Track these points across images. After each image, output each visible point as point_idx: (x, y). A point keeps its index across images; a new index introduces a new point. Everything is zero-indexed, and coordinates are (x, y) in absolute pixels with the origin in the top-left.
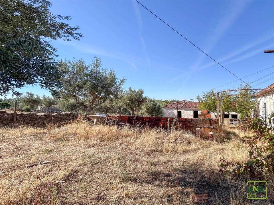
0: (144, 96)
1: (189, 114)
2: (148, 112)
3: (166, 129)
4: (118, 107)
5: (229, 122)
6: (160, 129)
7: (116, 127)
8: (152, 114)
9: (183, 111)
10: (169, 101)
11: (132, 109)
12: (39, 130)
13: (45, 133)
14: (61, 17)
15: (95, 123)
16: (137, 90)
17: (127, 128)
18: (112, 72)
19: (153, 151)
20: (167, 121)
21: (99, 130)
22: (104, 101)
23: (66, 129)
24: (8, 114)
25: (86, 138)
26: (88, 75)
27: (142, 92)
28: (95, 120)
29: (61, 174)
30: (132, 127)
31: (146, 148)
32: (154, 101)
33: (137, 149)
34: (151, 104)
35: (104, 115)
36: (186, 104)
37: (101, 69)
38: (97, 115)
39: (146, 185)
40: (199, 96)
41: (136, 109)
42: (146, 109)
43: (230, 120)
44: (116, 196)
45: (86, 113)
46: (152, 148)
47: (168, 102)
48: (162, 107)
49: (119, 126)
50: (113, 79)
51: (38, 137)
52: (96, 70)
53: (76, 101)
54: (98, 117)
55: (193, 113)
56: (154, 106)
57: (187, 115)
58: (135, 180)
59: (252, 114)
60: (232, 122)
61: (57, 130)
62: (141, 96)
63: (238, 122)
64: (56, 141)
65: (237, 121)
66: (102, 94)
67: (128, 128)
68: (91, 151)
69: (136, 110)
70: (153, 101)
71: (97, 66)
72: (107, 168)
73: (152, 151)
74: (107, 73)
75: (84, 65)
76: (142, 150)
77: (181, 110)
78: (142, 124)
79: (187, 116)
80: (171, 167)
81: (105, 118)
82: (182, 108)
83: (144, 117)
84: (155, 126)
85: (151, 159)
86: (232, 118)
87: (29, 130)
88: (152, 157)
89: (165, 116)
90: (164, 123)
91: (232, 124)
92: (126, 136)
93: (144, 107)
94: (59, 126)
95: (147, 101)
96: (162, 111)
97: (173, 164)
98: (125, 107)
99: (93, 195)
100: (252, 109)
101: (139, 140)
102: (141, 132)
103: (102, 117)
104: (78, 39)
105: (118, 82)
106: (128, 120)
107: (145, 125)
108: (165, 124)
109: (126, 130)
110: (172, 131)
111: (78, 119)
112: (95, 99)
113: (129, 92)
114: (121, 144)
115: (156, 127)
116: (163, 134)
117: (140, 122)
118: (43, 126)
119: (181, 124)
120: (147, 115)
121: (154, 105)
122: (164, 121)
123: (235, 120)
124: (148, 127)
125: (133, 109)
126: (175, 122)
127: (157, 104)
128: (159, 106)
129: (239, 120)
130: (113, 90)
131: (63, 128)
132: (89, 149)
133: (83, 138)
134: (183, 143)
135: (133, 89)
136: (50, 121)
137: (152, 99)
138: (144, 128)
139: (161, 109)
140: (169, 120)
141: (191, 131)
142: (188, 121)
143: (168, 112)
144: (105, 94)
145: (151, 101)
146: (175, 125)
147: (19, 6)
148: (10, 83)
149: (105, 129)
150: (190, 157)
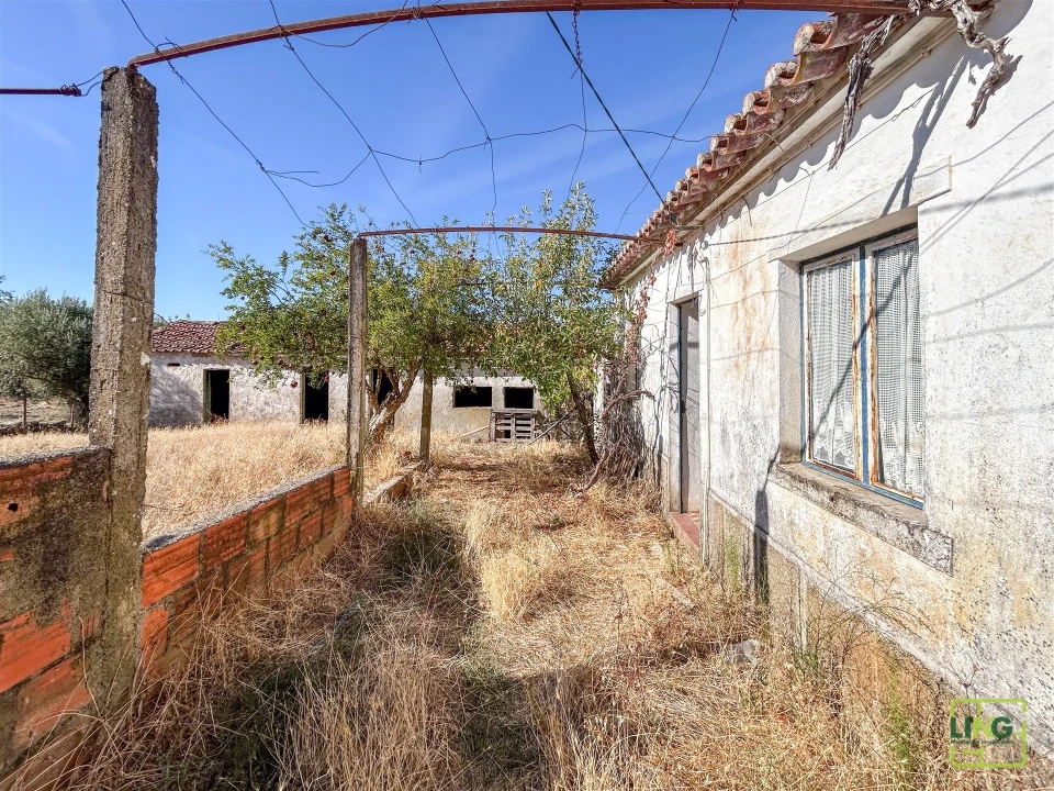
5: (493, 425)
43: (499, 416)
59: (600, 386)
60: (507, 428)
63: (533, 427)
65: (532, 422)
77: (227, 367)
86: (507, 406)
91: (507, 434)
100: (599, 359)
123: (519, 417)
129: (538, 416)
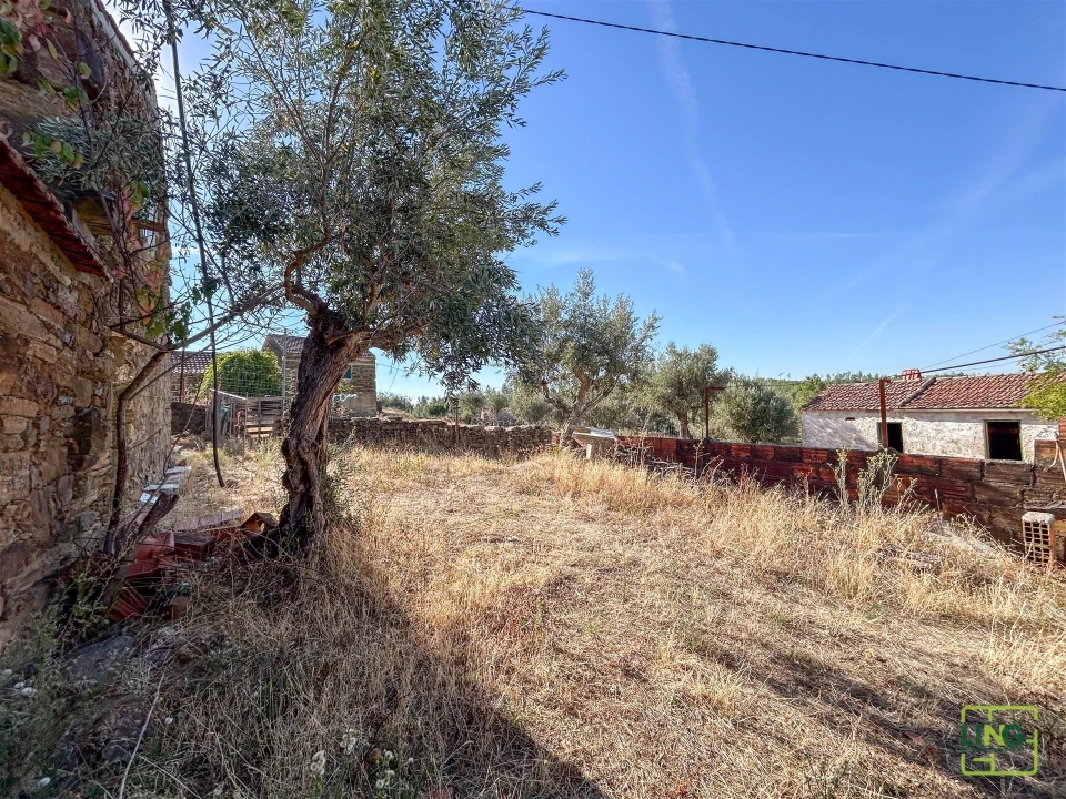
0: (720, 366)
1: (955, 437)
2: (736, 427)
3: (834, 498)
4: (638, 410)
6: (803, 496)
7: (644, 473)
8: (755, 432)
9: (912, 421)
10: (824, 379)
11: (682, 416)
12: (492, 464)
13: (501, 472)
14: (524, 191)
15: (588, 456)
16: (694, 349)
17: (675, 476)
18: (622, 304)
19: (781, 576)
20: (836, 463)
21: (602, 477)
22: (606, 394)
23: (534, 467)
24: (449, 428)
25: (576, 495)
26: (567, 324)
27: (712, 354)
28: (589, 448)
29: (542, 574)
30: (693, 476)
31: (752, 558)
32: (758, 385)
33: (718, 555)
34: (747, 398)
35: (609, 434)
36: (926, 388)
37: (594, 302)
38: (592, 434)
39: (772, 695)
40: (1023, 342)
41: (695, 414)
42: (731, 414)
44: (673, 686)
45: (567, 426)
46: (777, 562)
47: (823, 386)
48: (795, 406)
49: (651, 469)
50: (627, 321)
51: (494, 479)
52: (585, 306)
53: (547, 397)
54: (595, 438)
55: (981, 435)
56: (762, 404)
57: (938, 443)
58: (729, 662)
61: (517, 467)
62: (708, 368)
64: (521, 493)
66: (602, 374)
67: (679, 477)
68: (592, 532)
69: (694, 419)
70: (756, 384)
71: (586, 295)
72: (634, 591)
73: (777, 573)
74: (611, 307)
75: (558, 298)
76: (737, 563)
77: (899, 421)
78: (725, 467)
79: (939, 448)
80: (879, 665)
81: (613, 442)
82: (903, 409)
83: (731, 444)
84: (778, 480)
85: (778, 605)
87: (478, 463)
88: (781, 599)
89: (815, 442)
90: (818, 473)
92: (678, 504)
93: (721, 409)
94: (521, 458)
95: (731, 387)
96: (794, 423)
97: (888, 655)
98: (659, 409)
99: (615, 657)
101: (722, 524)
102: (722, 496)
103: (606, 439)
104: (555, 232)
105: (638, 329)
106: (677, 452)
107: (738, 472)
108: (823, 477)
109: (673, 483)
110: (860, 508)
111: (554, 443)
112: (584, 389)
113: (668, 358)
114: (665, 526)
115: (783, 484)
116: (818, 518)
117: (718, 461)
118: (495, 455)
119: (913, 481)
120: (733, 437)
121: (761, 399)
122: (817, 466)
124: (748, 482)
125: (685, 416)
126: (879, 474)
127: (773, 394)
128: (784, 404)
130: (626, 356)
131: (528, 464)
132: (586, 526)
133: (570, 493)
134: (937, 573)
135: (680, 349)
136: (505, 445)
137: (751, 377)
138: (735, 483)
139: (790, 413)
140: (842, 459)
141: (979, 522)
142: (959, 472)
143: (827, 426)
144: (608, 371)
145: (747, 384)
146: (878, 483)
147: (466, 200)
148: (465, 362)
149: (617, 474)
150: (991, 655)
